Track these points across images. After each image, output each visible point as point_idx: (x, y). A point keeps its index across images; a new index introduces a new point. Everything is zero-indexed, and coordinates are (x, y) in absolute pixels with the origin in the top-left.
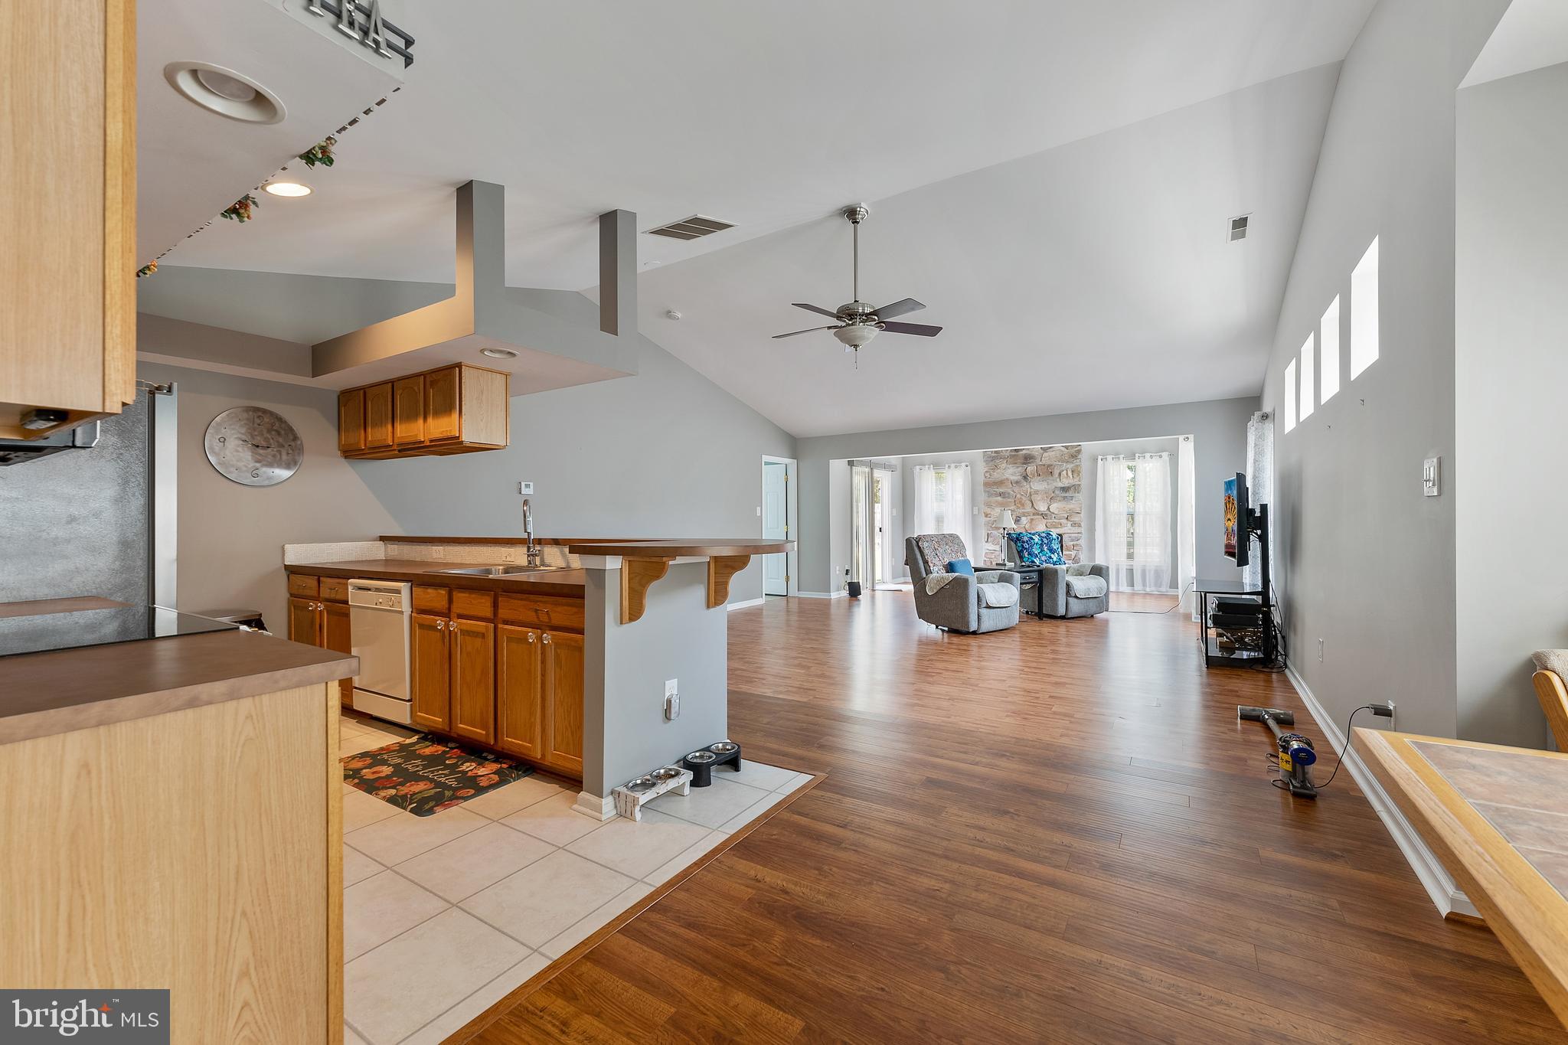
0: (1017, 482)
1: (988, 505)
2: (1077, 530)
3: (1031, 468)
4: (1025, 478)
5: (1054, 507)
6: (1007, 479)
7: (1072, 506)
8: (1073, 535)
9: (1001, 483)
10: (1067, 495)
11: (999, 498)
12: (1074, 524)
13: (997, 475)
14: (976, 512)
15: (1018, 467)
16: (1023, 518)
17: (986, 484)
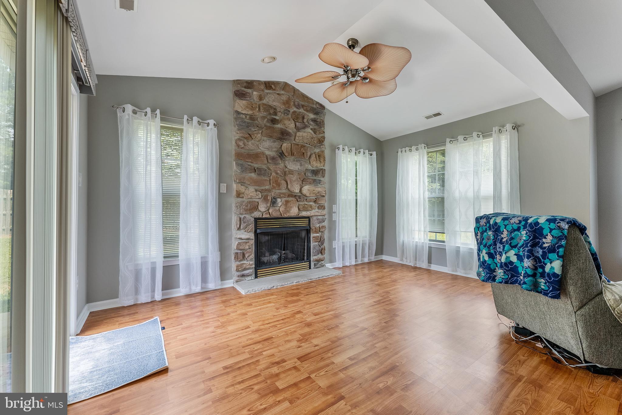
0: (273, 158)
1: (242, 182)
2: (321, 212)
3: (286, 145)
4: (282, 155)
5: (306, 189)
6: (263, 153)
7: (319, 189)
8: (319, 217)
9: (256, 156)
10: (315, 178)
11: (253, 175)
12: (322, 207)
13: (251, 145)
14: (224, 190)
15: (274, 142)
16: (279, 200)
17: (239, 156)
